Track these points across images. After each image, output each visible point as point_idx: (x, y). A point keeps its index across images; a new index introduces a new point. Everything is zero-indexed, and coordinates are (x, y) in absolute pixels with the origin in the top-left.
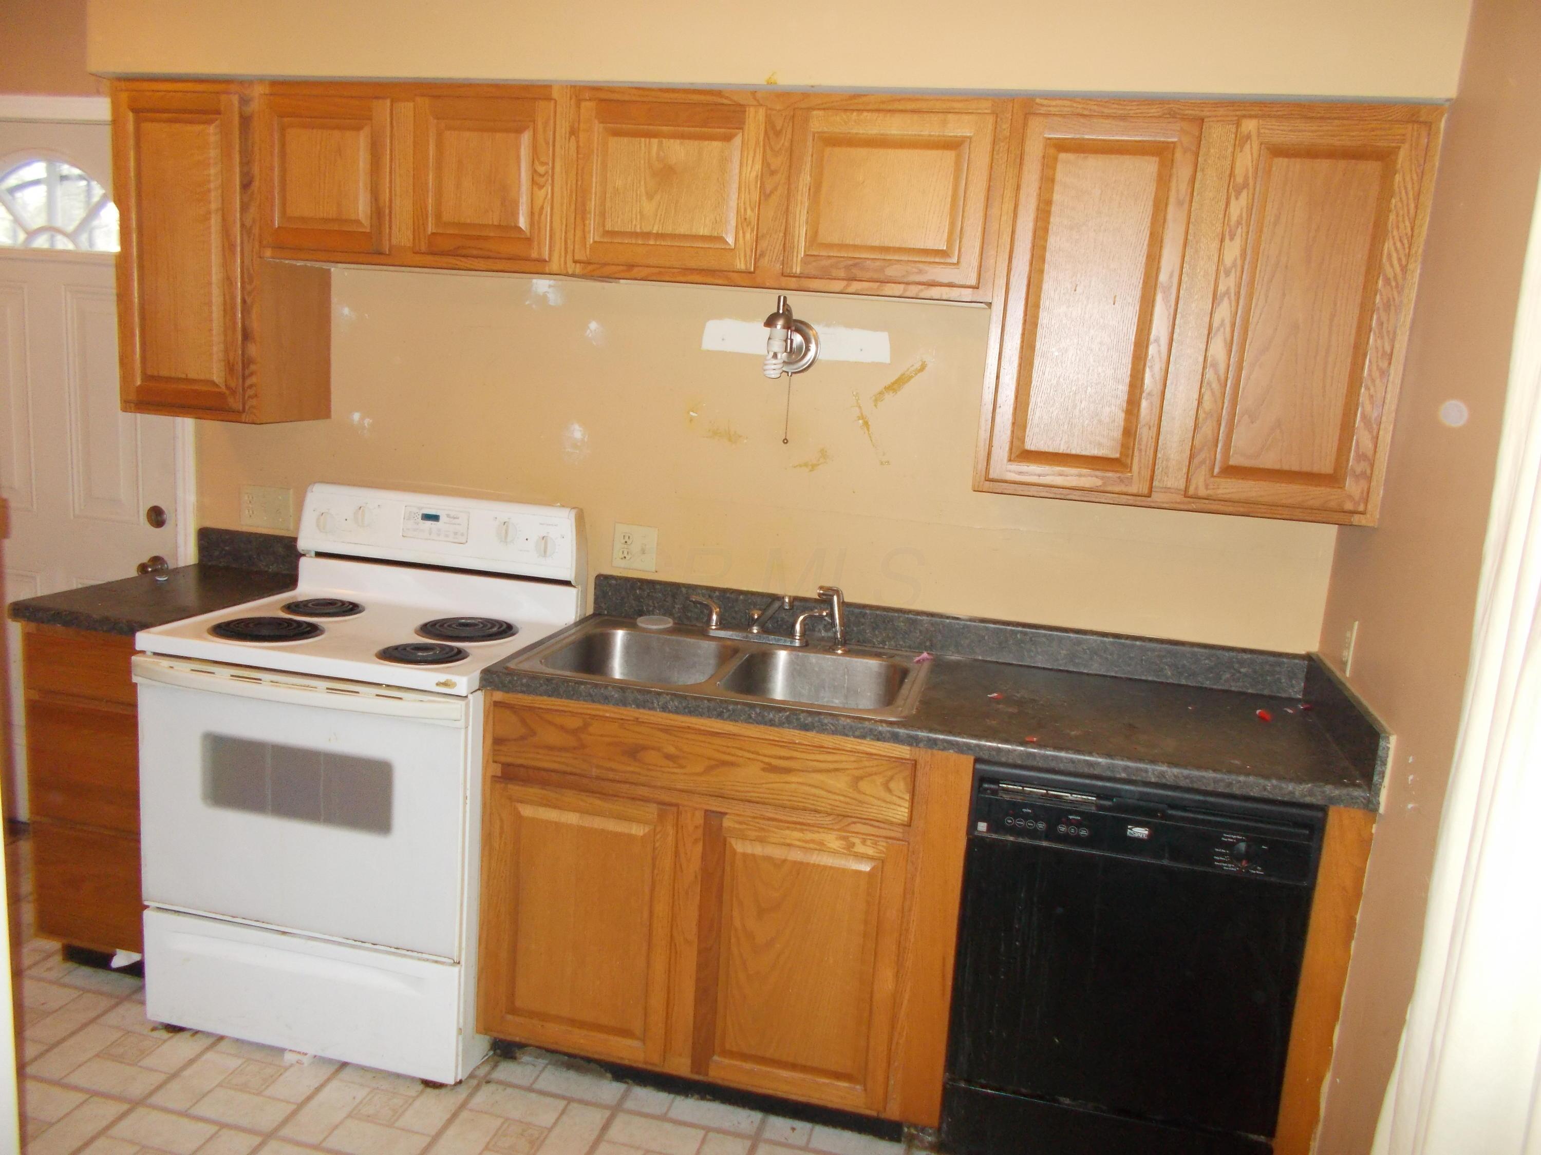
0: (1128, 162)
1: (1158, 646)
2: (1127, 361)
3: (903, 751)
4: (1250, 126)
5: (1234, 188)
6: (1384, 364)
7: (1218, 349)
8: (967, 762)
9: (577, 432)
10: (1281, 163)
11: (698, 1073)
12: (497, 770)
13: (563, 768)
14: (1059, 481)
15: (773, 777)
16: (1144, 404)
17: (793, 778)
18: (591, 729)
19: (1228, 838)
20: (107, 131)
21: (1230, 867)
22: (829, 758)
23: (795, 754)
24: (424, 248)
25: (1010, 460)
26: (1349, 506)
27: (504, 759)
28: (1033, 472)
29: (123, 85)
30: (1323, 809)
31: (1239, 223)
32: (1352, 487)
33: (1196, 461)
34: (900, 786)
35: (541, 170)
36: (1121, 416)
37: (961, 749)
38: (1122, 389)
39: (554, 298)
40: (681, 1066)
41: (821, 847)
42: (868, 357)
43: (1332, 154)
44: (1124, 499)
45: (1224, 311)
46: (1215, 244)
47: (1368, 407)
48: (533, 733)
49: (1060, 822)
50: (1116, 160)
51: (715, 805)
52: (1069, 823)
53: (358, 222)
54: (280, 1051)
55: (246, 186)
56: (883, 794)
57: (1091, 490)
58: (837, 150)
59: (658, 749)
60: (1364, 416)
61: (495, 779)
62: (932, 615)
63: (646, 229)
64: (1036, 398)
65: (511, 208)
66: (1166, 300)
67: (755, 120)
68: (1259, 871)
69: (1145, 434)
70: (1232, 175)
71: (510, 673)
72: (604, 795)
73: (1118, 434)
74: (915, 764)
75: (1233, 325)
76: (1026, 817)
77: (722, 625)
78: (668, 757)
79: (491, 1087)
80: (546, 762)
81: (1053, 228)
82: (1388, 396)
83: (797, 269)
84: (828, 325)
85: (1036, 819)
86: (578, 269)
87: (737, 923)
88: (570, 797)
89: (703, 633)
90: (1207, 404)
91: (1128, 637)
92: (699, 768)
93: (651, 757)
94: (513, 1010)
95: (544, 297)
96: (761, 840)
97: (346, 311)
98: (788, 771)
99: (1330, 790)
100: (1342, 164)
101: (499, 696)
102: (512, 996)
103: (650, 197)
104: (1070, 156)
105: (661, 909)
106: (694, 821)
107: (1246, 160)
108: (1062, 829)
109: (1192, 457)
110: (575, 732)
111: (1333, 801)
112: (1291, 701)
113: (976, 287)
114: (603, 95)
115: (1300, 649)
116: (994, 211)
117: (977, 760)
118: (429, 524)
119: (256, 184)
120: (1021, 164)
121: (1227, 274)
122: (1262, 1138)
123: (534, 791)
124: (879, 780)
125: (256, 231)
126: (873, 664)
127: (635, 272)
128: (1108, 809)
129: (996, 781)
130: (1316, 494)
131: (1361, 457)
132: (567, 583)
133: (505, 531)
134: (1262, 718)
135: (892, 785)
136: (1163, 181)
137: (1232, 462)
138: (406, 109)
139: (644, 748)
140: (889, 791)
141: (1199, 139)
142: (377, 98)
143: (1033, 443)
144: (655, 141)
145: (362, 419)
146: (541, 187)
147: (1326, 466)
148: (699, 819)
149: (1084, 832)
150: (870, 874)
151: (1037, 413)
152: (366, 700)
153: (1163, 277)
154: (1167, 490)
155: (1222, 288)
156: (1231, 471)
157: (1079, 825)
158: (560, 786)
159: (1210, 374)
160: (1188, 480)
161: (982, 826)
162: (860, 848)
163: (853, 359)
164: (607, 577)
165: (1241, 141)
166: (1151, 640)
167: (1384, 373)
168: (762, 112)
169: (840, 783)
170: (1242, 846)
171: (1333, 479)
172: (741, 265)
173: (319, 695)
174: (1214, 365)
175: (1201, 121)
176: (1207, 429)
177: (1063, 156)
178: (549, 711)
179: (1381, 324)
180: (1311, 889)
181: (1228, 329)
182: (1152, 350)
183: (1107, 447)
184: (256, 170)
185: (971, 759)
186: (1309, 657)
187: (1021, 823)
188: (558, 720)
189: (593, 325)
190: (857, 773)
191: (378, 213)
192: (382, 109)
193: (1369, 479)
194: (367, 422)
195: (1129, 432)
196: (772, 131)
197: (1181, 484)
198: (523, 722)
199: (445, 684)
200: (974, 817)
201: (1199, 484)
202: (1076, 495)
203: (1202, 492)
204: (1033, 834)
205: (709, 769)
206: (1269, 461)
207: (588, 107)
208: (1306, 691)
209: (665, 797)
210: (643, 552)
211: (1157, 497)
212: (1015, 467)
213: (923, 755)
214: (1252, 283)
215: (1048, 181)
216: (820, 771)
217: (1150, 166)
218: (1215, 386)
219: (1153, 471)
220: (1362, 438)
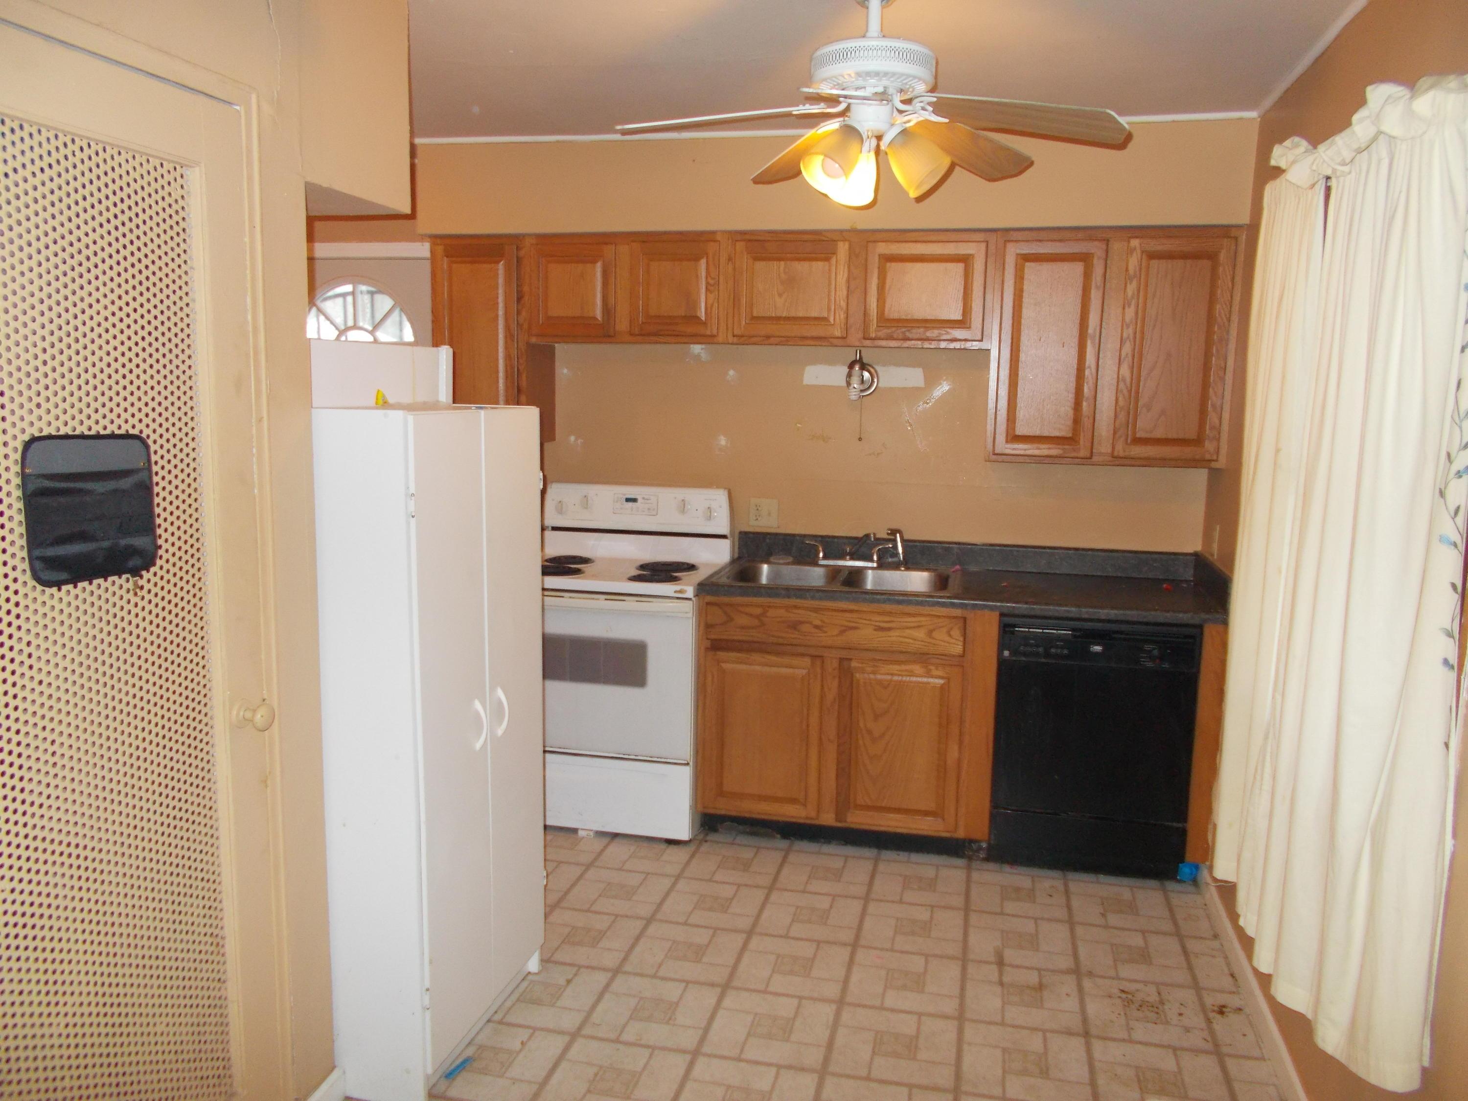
0: (1066, 267)
1: (1103, 554)
2: (1073, 379)
3: (958, 612)
4: (1135, 243)
5: (1128, 279)
6: (1221, 373)
7: (1125, 371)
8: (995, 616)
9: (723, 441)
10: (1154, 263)
11: (840, 821)
12: (708, 644)
13: (751, 639)
14: (1036, 452)
15: (881, 634)
16: (1085, 404)
17: (891, 633)
18: (769, 614)
19: (1147, 647)
20: (427, 266)
21: (1150, 664)
22: (913, 619)
23: (892, 619)
24: (637, 331)
25: (1007, 442)
26: (1208, 457)
27: (713, 637)
28: (1021, 448)
29: (439, 241)
30: (1200, 627)
31: (1133, 297)
32: (1209, 446)
33: (1117, 436)
34: (956, 633)
35: (712, 282)
36: (1071, 413)
37: (992, 608)
38: (1071, 397)
39: (704, 356)
40: (828, 819)
41: (912, 674)
42: (911, 384)
43: (1184, 256)
44: (1077, 461)
45: (1127, 348)
46: (1120, 310)
47: (1214, 398)
48: (731, 619)
49: (1051, 647)
50: (1059, 265)
51: (844, 654)
52: (1057, 647)
53: (595, 318)
54: (575, 831)
55: (519, 299)
56: (947, 638)
57: (1056, 457)
58: (894, 265)
59: (810, 623)
60: (1213, 405)
61: (707, 649)
62: (959, 543)
63: (778, 315)
64: (1021, 403)
65: (693, 304)
66: (1093, 343)
67: (843, 249)
68: (1166, 666)
69: (1086, 422)
70: (1127, 270)
71: (714, 585)
72: (778, 654)
73: (1070, 423)
74: (965, 619)
75: (1133, 356)
76: (1031, 646)
77: (825, 557)
78: (816, 627)
79: (708, 844)
80: (739, 636)
81: (1025, 305)
82: (1226, 393)
83: (873, 335)
84: (884, 365)
85: (1037, 646)
86: (735, 340)
87: (862, 725)
88: (756, 657)
89: (815, 563)
90: (1121, 402)
91: (1083, 549)
92: (836, 632)
93: (806, 628)
94: (721, 793)
95: (699, 355)
96: (874, 673)
97: (565, 371)
98: (889, 629)
99: (1204, 616)
100: (1189, 262)
101: (709, 598)
102: (720, 785)
103: (780, 295)
104: (1032, 264)
105: (814, 720)
106: (832, 665)
107: (1133, 262)
108: (1053, 650)
109: (1115, 433)
110: (758, 617)
111: (1205, 621)
112: (1186, 581)
113: (981, 340)
114: (747, 237)
115: (1190, 550)
116: (989, 296)
117: (1002, 615)
118: (630, 504)
119: (526, 298)
120: (1004, 268)
121: (1128, 327)
122: (1180, 825)
123: (733, 655)
124: (945, 630)
125: (526, 326)
126: (925, 575)
127: (772, 340)
128: (1079, 637)
129: (1015, 626)
130: (1188, 452)
131: (1212, 428)
132: (724, 537)
133: (683, 507)
134: (1167, 589)
135: (952, 633)
136: (1087, 275)
137: (1138, 435)
138: (624, 250)
139: (802, 623)
140: (950, 636)
141: (1107, 251)
142: (606, 244)
143: (1020, 430)
144: (782, 263)
145: (576, 439)
146: (711, 292)
147: (1192, 434)
148: (835, 664)
149: (1066, 652)
150: (942, 687)
151: (1022, 413)
152: (630, 604)
153: (1090, 331)
154: (1100, 454)
155: (1125, 335)
156: (1138, 441)
157: (1062, 648)
158: (749, 651)
159: (1122, 385)
160: (1113, 448)
161: (1006, 653)
162: (935, 672)
163: (901, 386)
164: (746, 533)
165: (1131, 251)
166: (1098, 550)
167: (1223, 379)
168: (847, 245)
169: (920, 634)
170: (1156, 652)
171: (1198, 441)
172: (838, 333)
173: (601, 603)
174: (1124, 381)
175: (1107, 241)
176: (1122, 416)
177: (1027, 264)
178: (742, 605)
179: (1217, 350)
180: (1198, 672)
181: (1130, 358)
182: (1087, 372)
183: (1065, 431)
184: (526, 289)
185: (997, 613)
186: (1196, 555)
187: (1029, 649)
188: (748, 610)
189: (731, 373)
190: (931, 627)
191: (607, 310)
192: (609, 251)
193: (1218, 440)
194: (580, 441)
195: (1077, 421)
196: (852, 254)
197: (1109, 450)
198: (725, 613)
199: (680, 592)
200: (1001, 647)
201: (1120, 450)
202: (1047, 460)
203: (1121, 454)
204: (1037, 654)
205: (842, 632)
206: (1159, 434)
207: (740, 246)
208: (1194, 576)
209: (812, 651)
210: (769, 514)
211: (1095, 459)
212: (1009, 446)
213: (969, 614)
214: (1143, 333)
215: (1019, 278)
216: (908, 628)
217: (1078, 268)
218: (1125, 392)
219: (1092, 443)
220: (1212, 417)
